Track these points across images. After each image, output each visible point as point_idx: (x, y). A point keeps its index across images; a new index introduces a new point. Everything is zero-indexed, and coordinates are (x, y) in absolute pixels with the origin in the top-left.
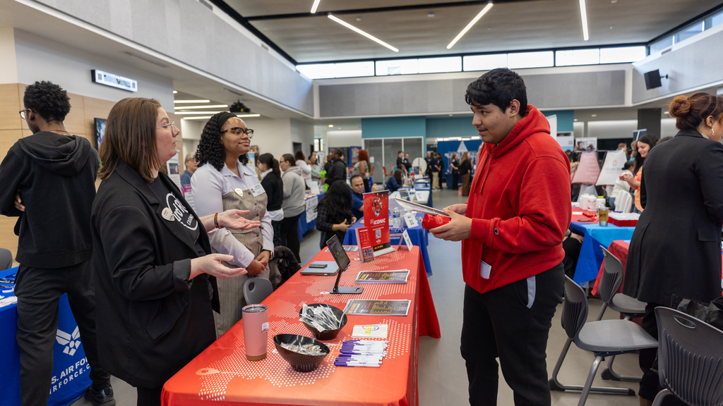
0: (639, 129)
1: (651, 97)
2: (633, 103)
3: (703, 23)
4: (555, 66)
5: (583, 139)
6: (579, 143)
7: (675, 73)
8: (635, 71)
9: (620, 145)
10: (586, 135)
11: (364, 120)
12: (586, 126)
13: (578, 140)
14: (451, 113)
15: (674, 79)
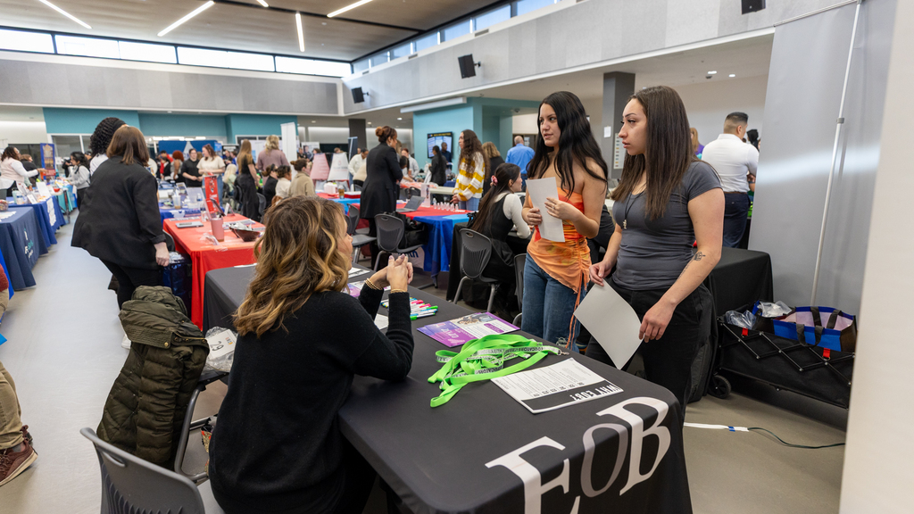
0: (351, 136)
1: (358, 110)
2: (345, 113)
3: (439, 34)
4: (275, 72)
5: (308, 144)
6: (304, 147)
7: (373, 92)
8: (344, 86)
9: (336, 149)
10: (307, 140)
11: (45, 110)
12: (307, 130)
13: (303, 144)
14: (170, 110)
15: (373, 96)
